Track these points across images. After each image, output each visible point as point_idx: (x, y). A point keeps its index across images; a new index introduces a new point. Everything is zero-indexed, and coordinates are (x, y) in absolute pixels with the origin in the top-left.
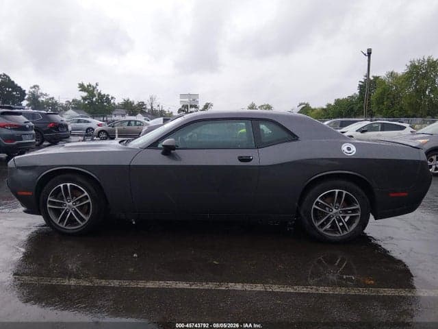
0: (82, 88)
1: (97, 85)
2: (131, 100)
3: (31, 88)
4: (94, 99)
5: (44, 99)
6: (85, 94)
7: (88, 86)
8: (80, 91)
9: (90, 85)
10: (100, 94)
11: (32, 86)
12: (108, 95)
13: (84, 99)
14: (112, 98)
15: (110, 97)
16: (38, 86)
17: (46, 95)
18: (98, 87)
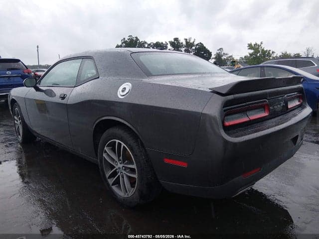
0: (250, 46)
1: (261, 43)
2: (288, 53)
3: (218, 50)
4: (258, 55)
5: (225, 57)
6: (252, 51)
7: (254, 45)
8: (249, 49)
9: (256, 44)
10: (263, 50)
11: (219, 49)
12: (270, 51)
13: (251, 55)
14: (273, 52)
15: (271, 52)
16: (222, 49)
17: (227, 54)
18: (262, 45)
